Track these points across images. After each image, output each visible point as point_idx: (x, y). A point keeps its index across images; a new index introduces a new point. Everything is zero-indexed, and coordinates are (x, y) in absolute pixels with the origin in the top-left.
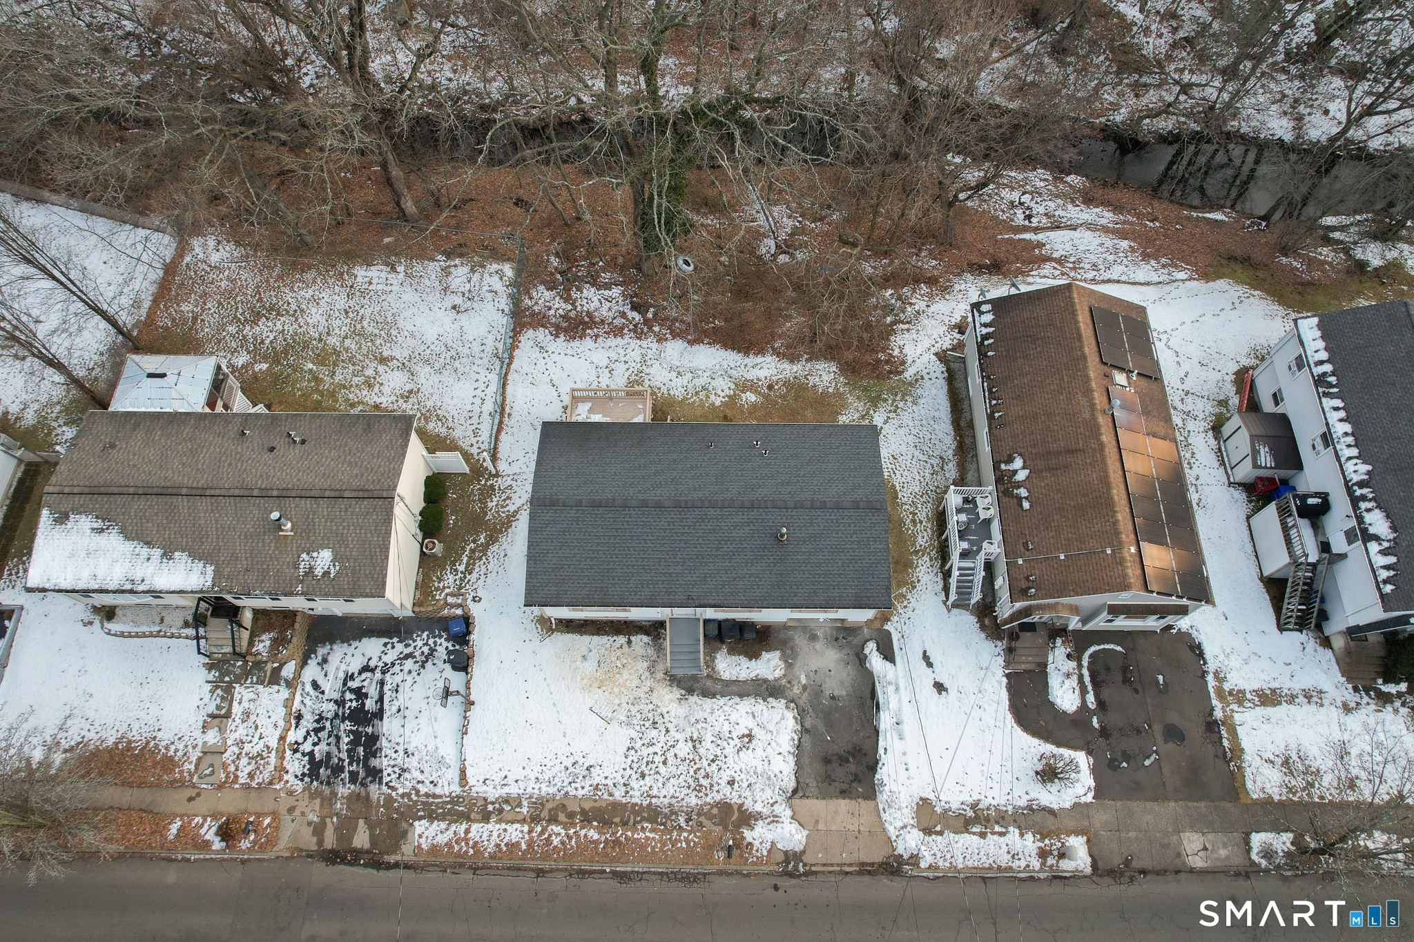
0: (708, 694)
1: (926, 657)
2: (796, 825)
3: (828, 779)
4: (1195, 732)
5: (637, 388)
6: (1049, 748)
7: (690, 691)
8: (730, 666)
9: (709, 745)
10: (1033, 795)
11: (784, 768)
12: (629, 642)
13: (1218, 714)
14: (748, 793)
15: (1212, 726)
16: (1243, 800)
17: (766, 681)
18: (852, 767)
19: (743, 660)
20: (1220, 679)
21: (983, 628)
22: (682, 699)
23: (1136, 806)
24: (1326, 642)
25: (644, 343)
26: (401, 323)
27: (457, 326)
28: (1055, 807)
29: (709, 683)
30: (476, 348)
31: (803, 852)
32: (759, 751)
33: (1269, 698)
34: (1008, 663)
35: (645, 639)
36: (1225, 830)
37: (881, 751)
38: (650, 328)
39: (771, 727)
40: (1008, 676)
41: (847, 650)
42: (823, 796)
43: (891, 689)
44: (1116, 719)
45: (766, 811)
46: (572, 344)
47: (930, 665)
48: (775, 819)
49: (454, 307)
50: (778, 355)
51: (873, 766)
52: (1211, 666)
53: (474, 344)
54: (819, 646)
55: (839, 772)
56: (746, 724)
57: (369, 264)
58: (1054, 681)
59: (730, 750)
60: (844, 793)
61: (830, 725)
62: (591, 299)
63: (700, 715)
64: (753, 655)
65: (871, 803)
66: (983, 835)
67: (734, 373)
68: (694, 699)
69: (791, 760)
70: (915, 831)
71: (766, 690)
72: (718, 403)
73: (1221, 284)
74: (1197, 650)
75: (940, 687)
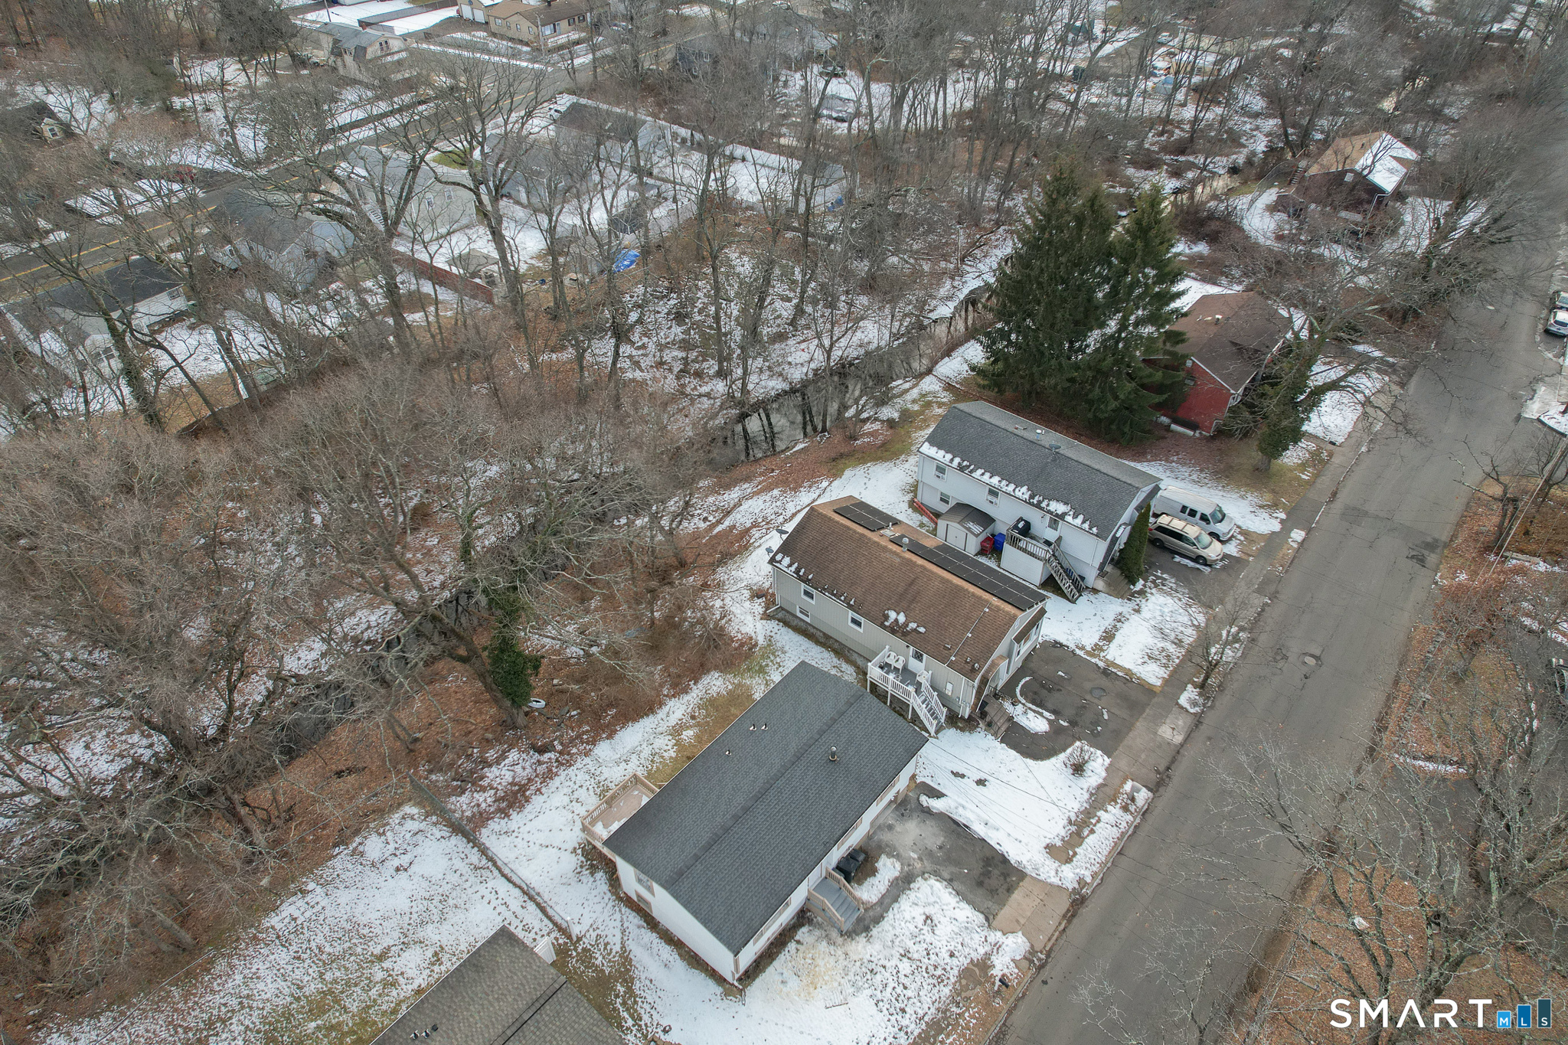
0: (878, 920)
1: (956, 774)
2: (1010, 936)
3: (993, 892)
4: (1104, 682)
5: (608, 794)
6: (1062, 756)
7: (867, 929)
8: (870, 891)
9: (916, 948)
10: (1085, 787)
11: (966, 913)
12: (798, 942)
13: (1101, 664)
14: (967, 950)
15: (1105, 672)
16: (1158, 690)
17: (897, 879)
18: (996, 872)
19: (871, 880)
20: (1082, 648)
21: (962, 730)
22: (869, 939)
23: (1128, 741)
24: (1095, 591)
25: (578, 765)
26: (363, 920)
27: (416, 879)
28: (1101, 781)
29: (871, 913)
30: (454, 879)
31: (1032, 946)
32: (942, 919)
33: (1108, 636)
34: (995, 734)
35: (805, 929)
36: (1169, 712)
37: (997, 847)
38: (569, 754)
39: (932, 899)
40: (1002, 742)
41: (915, 815)
42: (1002, 904)
43: (960, 810)
44: (1070, 712)
45: (988, 948)
46: (526, 811)
47: (963, 776)
48: (997, 946)
49: (398, 869)
50: (674, 696)
51: (1004, 860)
52: (1072, 646)
53: (448, 878)
54: (899, 828)
55: (994, 882)
56: (918, 914)
57: (275, 909)
58: (1022, 720)
59: (929, 938)
60: (1010, 890)
61: (958, 863)
62: (500, 775)
63: (889, 936)
64: (873, 872)
65: (1027, 879)
66: (1092, 832)
67: (660, 730)
68: (875, 931)
69: (964, 905)
70: (1064, 867)
71: (903, 883)
72: (674, 755)
73: (848, 473)
74: (1057, 645)
75: (981, 782)
